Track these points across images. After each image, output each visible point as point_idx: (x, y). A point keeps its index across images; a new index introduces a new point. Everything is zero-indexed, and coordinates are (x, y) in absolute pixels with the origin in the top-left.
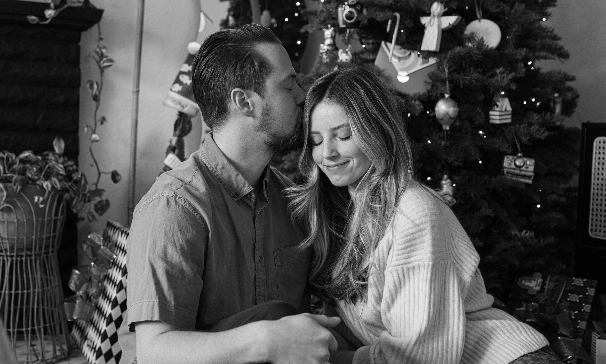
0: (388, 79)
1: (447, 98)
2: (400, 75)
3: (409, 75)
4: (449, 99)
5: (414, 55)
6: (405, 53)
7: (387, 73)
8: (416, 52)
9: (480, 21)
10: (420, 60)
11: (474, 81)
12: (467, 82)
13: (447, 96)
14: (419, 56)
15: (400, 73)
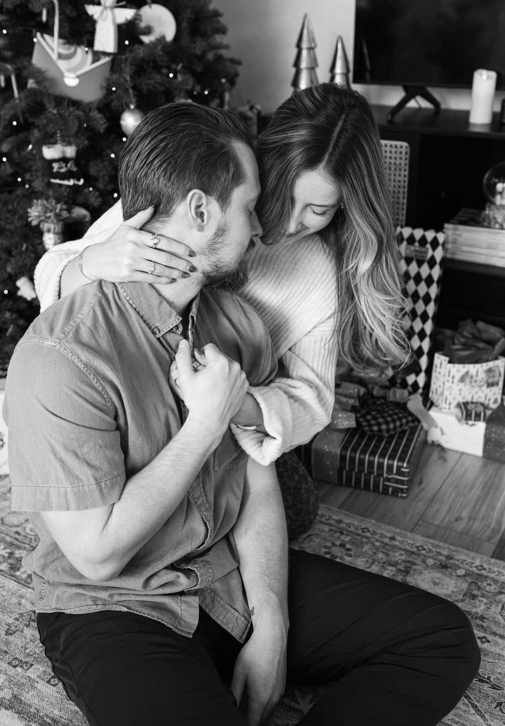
0: (53, 82)
1: (133, 110)
2: (67, 77)
3: (78, 77)
4: (136, 110)
5: (81, 51)
6: (69, 49)
7: (51, 74)
8: (83, 47)
9: (150, 7)
10: (90, 57)
11: (157, 85)
12: (150, 86)
13: (132, 107)
14: (87, 52)
15: (67, 74)
